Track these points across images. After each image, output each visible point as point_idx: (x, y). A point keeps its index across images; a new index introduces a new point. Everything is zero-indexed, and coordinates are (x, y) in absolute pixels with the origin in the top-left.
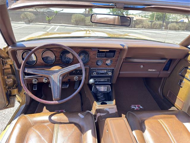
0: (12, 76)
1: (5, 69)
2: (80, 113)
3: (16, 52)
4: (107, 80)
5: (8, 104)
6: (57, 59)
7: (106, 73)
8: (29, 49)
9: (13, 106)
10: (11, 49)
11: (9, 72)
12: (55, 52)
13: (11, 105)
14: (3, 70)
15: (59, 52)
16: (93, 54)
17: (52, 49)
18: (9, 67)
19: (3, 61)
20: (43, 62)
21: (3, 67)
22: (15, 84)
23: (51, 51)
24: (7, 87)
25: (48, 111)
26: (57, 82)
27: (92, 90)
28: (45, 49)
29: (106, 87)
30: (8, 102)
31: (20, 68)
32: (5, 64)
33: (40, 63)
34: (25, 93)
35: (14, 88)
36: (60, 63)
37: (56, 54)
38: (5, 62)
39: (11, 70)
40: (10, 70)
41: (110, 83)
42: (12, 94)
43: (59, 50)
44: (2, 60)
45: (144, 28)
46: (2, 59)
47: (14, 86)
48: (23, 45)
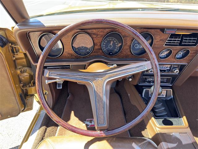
0: (28, 69)
1: (17, 59)
2: (135, 143)
3: (29, 36)
4: (166, 80)
5: (23, 108)
6: (96, 47)
7: (170, 70)
8: (51, 31)
9: (31, 109)
10: (19, 30)
11: (23, 63)
12: (95, 36)
13: (28, 108)
14: (14, 61)
15: (102, 36)
16: (161, 40)
17: (89, 31)
18: (23, 56)
19: (12, 48)
20: (72, 52)
21: (14, 57)
22: (32, 79)
23: (89, 34)
24: (22, 85)
25: (77, 119)
26: (101, 95)
27: (142, 95)
28: (78, 30)
29: (165, 92)
30: (23, 106)
31: (37, 62)
32: (16, 52)
33: (69, 54)
34: (46, 93)
35: (30, 85)
36: (99, 53)
37: (95, 39)
38: (17, 48)
39: (26, 60)
40: (24, 60)
41: (171, 84)
42: (29, 94)
43: (102, 32)
44: (10, 46)
45: (180, 3)
46: (10, 44)
47: (30, 83)
48: (40, 22)
